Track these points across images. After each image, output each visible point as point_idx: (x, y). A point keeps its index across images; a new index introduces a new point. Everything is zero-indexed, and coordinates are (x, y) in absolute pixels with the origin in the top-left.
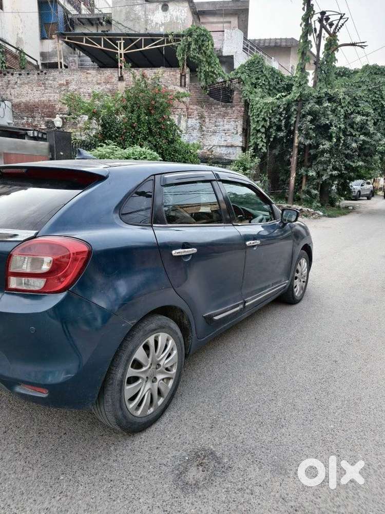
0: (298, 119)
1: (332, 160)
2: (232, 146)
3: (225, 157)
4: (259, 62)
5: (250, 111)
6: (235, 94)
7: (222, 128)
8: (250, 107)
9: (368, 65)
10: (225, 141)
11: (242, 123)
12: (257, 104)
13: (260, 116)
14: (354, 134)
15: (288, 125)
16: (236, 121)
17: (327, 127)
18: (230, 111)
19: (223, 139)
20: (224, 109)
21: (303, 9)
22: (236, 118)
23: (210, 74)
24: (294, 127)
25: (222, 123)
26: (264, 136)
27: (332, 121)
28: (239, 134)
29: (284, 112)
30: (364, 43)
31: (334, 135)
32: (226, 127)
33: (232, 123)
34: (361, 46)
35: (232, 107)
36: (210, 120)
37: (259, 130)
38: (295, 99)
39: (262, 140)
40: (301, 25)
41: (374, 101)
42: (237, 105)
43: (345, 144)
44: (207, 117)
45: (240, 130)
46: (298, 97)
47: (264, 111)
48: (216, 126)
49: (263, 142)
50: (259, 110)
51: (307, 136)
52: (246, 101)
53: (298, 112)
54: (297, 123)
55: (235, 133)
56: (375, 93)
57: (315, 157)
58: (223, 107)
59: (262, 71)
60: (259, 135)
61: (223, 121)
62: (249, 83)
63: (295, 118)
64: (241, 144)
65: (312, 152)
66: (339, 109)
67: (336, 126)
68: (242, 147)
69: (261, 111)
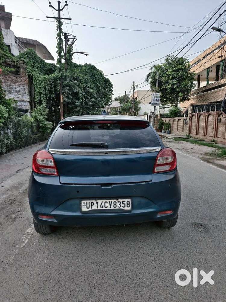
0: (61, 88)
1: (81, 110)
2: (23, 101)
3: (19, 107)
4: (33, 53)
5: (34, 81)
6: (21, 70)
7: (14, 90)
8: (34, 79)
9: (87, 64)
10: (18, 97)
11: (28, 87)
12: (38, 78)
13: (41, 85)
14: (88, 98)
15: (56, 91)
16: (24, 86)
17: (77, 93)
18: (19, 80)
19: (16, 97)
20: (15, 78)
21: (57, 30)
22: (24, 84)
23: (3, 56)
24: (60, 92)
25: (14, 87)
26: (45, 96)
27: (79, 90)
28: (26, 94)
29: (53, 84)
30: (87, 53)
31: (81, 98)
32: (18, 89)
33: (22, 87)
34: (86, 54)
35: (20, 77)
36: (6, 84)
37: (42, 92)
38: (59, 77)
39: (44, 99)
40: (57, 38)
41: (93, 82)
42: (23, 77)
43: (86, 103)
44: (3, 82)
45: (27, 91)
46: (60, 76)
47: (44, 82)
48: (10, 88)
49: (45, 99)
50: (41, 81)
51: (68, 98)
52: (29, 75)
53: (61, 84)
54: (61, 90)
55: (24, 93)
56: (93, 78)
57: (72, 109)
58: (14, 77)
59: (36, 59)
60: (42, 95)
61: (15, 86)
62: (30, 65)
63: (60, 87)
64: (29, 100)
65: (70, 106)
66: (81, 85)
67: (81, 94)
68: (29, 102)
69: (42, 82)
